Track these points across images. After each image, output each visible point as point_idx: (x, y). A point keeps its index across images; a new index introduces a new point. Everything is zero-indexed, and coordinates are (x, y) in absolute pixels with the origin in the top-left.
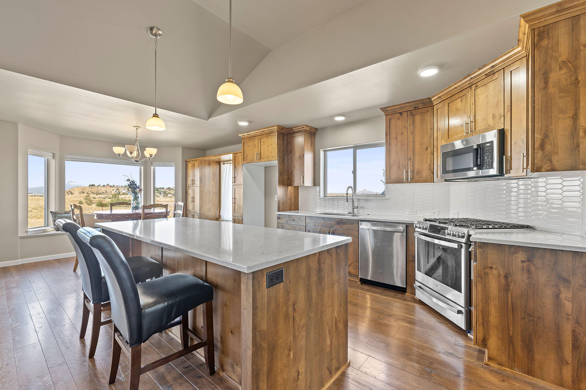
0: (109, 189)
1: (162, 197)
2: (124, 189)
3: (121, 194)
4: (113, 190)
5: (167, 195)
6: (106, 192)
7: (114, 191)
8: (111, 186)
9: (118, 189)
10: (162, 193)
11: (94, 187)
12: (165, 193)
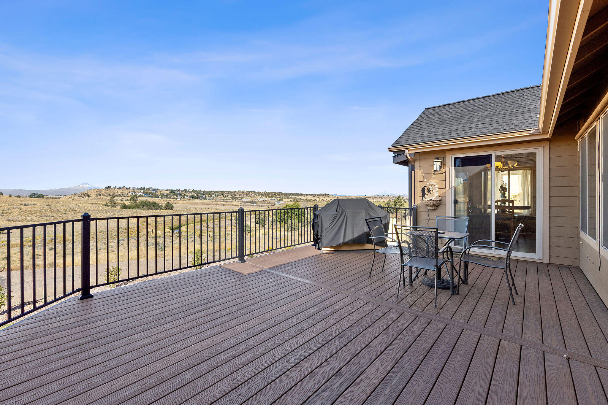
0: (125, 192)
1: (179, 199)
2: (140, 192)
3: (138, 196)
4: (129, 192)
5: (184, 197)
6: (123, 194)
7: (131, 193)
8: (127, 188)
9: (134, 192)
10: (178, 195)
11: (111, 189)
12: (182, 195)
